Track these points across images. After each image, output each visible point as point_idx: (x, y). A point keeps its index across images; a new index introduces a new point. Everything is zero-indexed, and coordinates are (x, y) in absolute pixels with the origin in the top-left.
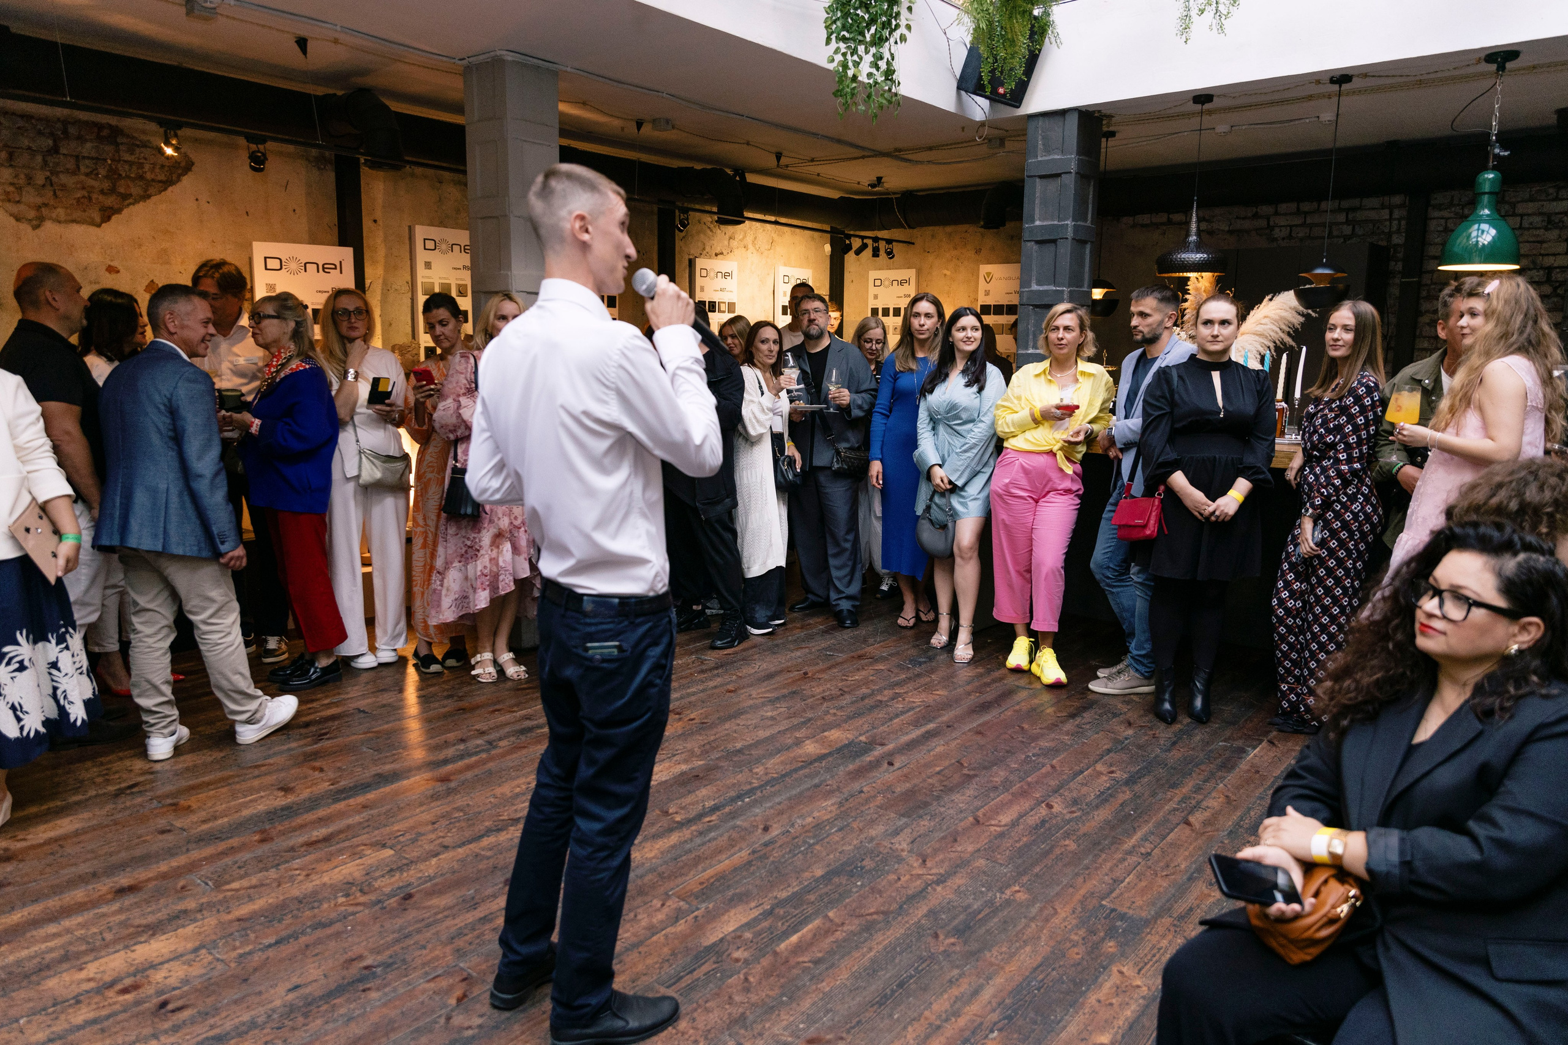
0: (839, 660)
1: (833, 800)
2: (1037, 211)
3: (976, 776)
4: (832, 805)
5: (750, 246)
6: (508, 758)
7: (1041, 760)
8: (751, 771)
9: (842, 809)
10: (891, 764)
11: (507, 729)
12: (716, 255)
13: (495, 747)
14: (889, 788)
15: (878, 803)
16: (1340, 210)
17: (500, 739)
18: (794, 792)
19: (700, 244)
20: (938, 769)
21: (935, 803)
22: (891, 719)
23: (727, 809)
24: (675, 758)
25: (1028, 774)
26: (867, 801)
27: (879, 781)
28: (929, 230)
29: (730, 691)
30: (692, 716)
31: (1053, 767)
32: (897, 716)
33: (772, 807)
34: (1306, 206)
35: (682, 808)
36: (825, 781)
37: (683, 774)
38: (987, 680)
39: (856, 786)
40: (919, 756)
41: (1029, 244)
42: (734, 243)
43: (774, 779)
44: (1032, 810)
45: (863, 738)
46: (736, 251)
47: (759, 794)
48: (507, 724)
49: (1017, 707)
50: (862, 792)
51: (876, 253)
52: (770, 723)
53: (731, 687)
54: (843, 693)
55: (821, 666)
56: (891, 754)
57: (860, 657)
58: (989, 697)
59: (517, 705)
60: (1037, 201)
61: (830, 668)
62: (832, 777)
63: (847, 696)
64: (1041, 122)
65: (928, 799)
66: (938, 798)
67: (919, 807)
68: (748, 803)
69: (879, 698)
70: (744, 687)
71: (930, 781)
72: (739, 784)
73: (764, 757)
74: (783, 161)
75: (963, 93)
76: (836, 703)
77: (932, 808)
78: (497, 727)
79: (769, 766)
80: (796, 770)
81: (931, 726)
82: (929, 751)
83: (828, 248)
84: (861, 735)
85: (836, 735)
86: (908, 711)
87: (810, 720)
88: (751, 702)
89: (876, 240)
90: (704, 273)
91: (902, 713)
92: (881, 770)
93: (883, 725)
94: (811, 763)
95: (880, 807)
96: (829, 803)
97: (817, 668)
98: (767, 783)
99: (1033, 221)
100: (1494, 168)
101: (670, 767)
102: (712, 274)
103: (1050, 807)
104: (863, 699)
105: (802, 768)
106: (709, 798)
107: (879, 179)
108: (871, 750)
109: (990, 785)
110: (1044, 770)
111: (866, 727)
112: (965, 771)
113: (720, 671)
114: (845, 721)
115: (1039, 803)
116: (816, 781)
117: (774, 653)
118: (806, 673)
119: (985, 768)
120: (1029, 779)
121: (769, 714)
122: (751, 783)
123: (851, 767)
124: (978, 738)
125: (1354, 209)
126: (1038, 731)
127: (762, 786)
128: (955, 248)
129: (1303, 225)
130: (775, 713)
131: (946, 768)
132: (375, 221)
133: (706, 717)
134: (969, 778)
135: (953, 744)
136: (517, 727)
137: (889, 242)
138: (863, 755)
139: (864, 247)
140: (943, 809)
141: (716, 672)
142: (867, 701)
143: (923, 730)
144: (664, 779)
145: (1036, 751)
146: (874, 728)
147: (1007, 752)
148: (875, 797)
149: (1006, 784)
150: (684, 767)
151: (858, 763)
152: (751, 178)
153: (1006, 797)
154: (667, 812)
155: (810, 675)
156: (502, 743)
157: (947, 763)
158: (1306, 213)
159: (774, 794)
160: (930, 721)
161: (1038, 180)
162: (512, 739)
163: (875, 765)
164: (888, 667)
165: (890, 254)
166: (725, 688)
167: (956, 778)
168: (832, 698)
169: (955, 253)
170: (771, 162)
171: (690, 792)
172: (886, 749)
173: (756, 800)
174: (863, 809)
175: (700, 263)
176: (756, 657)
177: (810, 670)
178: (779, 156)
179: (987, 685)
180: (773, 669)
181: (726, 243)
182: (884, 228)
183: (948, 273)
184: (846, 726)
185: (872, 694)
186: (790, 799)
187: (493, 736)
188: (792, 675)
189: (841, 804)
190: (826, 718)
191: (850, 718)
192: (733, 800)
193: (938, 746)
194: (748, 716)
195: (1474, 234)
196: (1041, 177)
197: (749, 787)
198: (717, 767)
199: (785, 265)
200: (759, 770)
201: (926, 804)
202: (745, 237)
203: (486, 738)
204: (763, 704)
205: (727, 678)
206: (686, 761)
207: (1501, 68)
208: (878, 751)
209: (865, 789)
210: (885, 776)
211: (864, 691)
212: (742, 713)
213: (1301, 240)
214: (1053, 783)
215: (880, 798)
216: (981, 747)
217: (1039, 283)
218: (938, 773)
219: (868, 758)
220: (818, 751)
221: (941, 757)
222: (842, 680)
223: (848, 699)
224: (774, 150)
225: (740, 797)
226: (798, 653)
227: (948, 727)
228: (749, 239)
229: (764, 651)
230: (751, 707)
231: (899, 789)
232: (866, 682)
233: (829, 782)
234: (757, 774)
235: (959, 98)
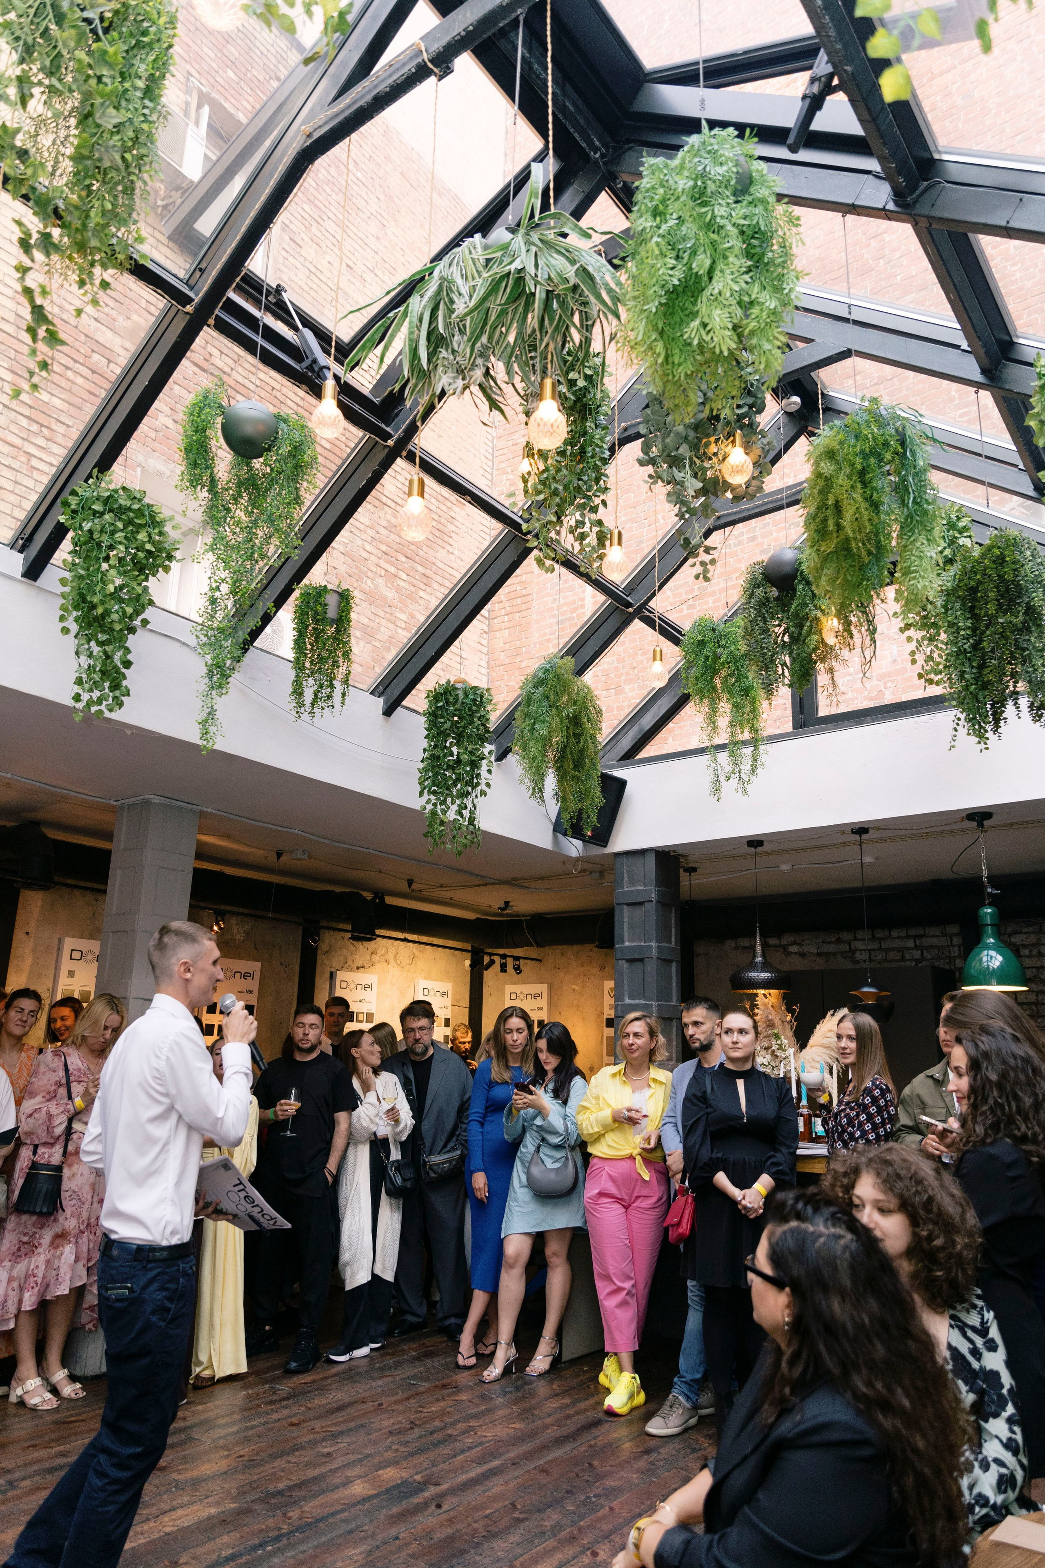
0: (421, 1389)
1: (364, 1547)
2: (626, 934)
3: (526, 1519)
4: (361, 1553)
5: (392, 961)
6: (26, 1499)
7: (601, 1501)
8: (284, 1514)
9: (369, 1559)
10: (439, 1506)
11: (35, 1468)
12: (358, 968)
13: (16, 1487)
14: (428, 1533)
15: (410, 1552)
16: (908, 937)
17: (24, 1478)
18: (323, 1539)
19: (342, 958)
20: (488, 1512)
21: (473, 1551)
22: (455, 1456)
23: (244, 1559)
24: (207, 1501)
25: (581, 1517)
26: (400, 1549)
27: (420, 1527)
28: (558, 949)
29: (293, 1425)
30: (242, 1453)
31: (611, 1509)
32: (463, 1451)
33: (293, 1557)
34: (879, 934)
35: (193, 1558)
36: (361, 1526)
37: (210, 1518)
38: (570, 1412)
39: (393, 1532)
40: (472, 1497)
41: (621, 962)
42: (376, 958)
43: (309, 1524)
44: (574, 1558)
45: (418, 1478)
46: (377, 965)
47: (285, 1541)
48: (39, 1461)
49: (593, 1442)
50: (397, 1538)
51: (503, 968)
52: (324, 1460)
53: (295, 1420)
54: (413, 1425)
55: (400, 1396)
56: (443, 1495)
57: (444, 1386)
58: (565, 1431)
59: (57, 1440)
60: (626, 925)
61: (408, 1399)
62: (371, 1521)
63: (416, 1430)
64: (625, 859)
65: (466, 1547)
66: (478, 1545)
67: (454, 1556)
68: (269, 1552)
69: (450, 1432)
70: (310, 1420)
71: (475, 1525)
72: (268, 1530)
73: (305, 1499)
74: (414, 886)
75: (559, 835)
76: (402, 1438)
77: (467, 1556)
78: (26, 1465)
79: (306, 1509)
80: (333, 1514)
81: (496, 1463)
82: (484, 1491)
83: (468, 963)
84: (417, 1474)
85: (391, 1475)
86: (476, 1447)
87: (367, 1456)
88: (311, 1437)
89: (503, 956)
90: (344, 985)
91: (470, 1448)
92: (426, 1513)
93: (444, 1462)
94: (354, 1505)
95: (412, 1556)
96: (358, 1551)
97: (395, 1398)
98: (298, 1529)
99: (623, 942)
100: (991, 905)
101: (198, 1510)
102: (352, 986)
103: (595, 1554)
104: (432, 1433)
105: (342, 1511)
106: (228, 1546)
107: (507, 903)
108: (423, 1491)
109: (537, 1531)
110: (600, 1513)
111: (425, 1465)
112: (516, 1515)
113: (290, 1401)
114: (405, 1458)
115: (583, 1551)
116: (353, 1526)
117: (355, 1382)
118: (380, 1405)
119: (539, 1511)
120: (582, 1523)
121: (327, 1450)
122: (281, 1529)
123: (395, 1510)
124: (543, 1479)
125: (920, 937)
126: (608, 1468)
127: (291, 1532)
128: (582, 966)
129: (880, 949)
130: (333, 1449)
131: (496, 1511)
132: (27, 933)
133: (257, 1454)
134: (519, 1521)
135: (512, 1484)
136: (47, 1465)
137: (517, 958)
138: (412, 1496)
139: (492, 962)
140: (478, 1558)
141: (285, 1403)
142: (435, 1435)
143: (485, 1467)
144: (186, 1524)
145: (599, 1491)
146: (433, 1465)
147: (568, 1492)
148: (410, 1544)
149: (557, 1528)
150: (213, 1511)
151: (404, 1505)
152: (390, 900)
153: (551, 1543)
154: (176, 1563)
155: (385, 1406)
156: (24, 1484)
157: (499, 1505)
158: (880, 939)
159: (301, 1542)
160: (496, 1458)
161: (625, 907)
162: (37, 1478)
163: (425, 1505)
164: (470, 1397)
165: (518, 969)
166: (289, 1420)
167: (505, 1522)
168: (400, 1432)
169: (581, 969)
170: (404, 886)
171: (210, 1539)
172: (439, 1489)
173: (279, 1549)
174: (392, 1558)
175: (340, 976)
176: (334, 1386)
177: (386, 1400)
178: (410, 882)
179: (568, 1417)
180: (347, 1400)
181: (368, 957)
182: (516, 946)
183: (577, 988)
184: (404, 1464)
185: (444, 1428)
186: (316, 1547)
187: (15, 1476)
188: (365, 1406)
189: (370, 1553)
190: (386, 1454)
191: (411, 1454)
192: (254, 1548)
193: (496, 1486)
194: (303, 1452)
195: (985, 959)
196: (628, 904)
197: (276, 1533)
198: (249, 1511)
199: (426, 978)
200: (294, 1514)
201: (463, 1552)
202: (387, 952)
203: (8, 1477)
204: (324, 1439)
205: (295, 1410)
206: (218, 1503)
207: (980, 825)
208: (432, 1491)
209: (401, 1536)
210: (429, 1519)
211: (437, 1424)
212: (297, 1450)
213: (880, 962)
214: (606, 1527)
215: (415, 1545)
216: (541, 1487)
217: (631, 998)
218: (486, 1517)
219: (416, 1500)
220: (365, 1492)
221: (495, 1498)
222: (417, 1412)
223: (417, 1432)
224: (407, 877)
225: (262, 1545)
226: (380, 1383)
227: (513, 1464)
228: (391, 955)
229: (345, 1379)
230: (308, 1442)
231: (438, 1536)
232: (442, 1414)
233: (366, 1528)
234: (290, 1518)
235: (555, 839)
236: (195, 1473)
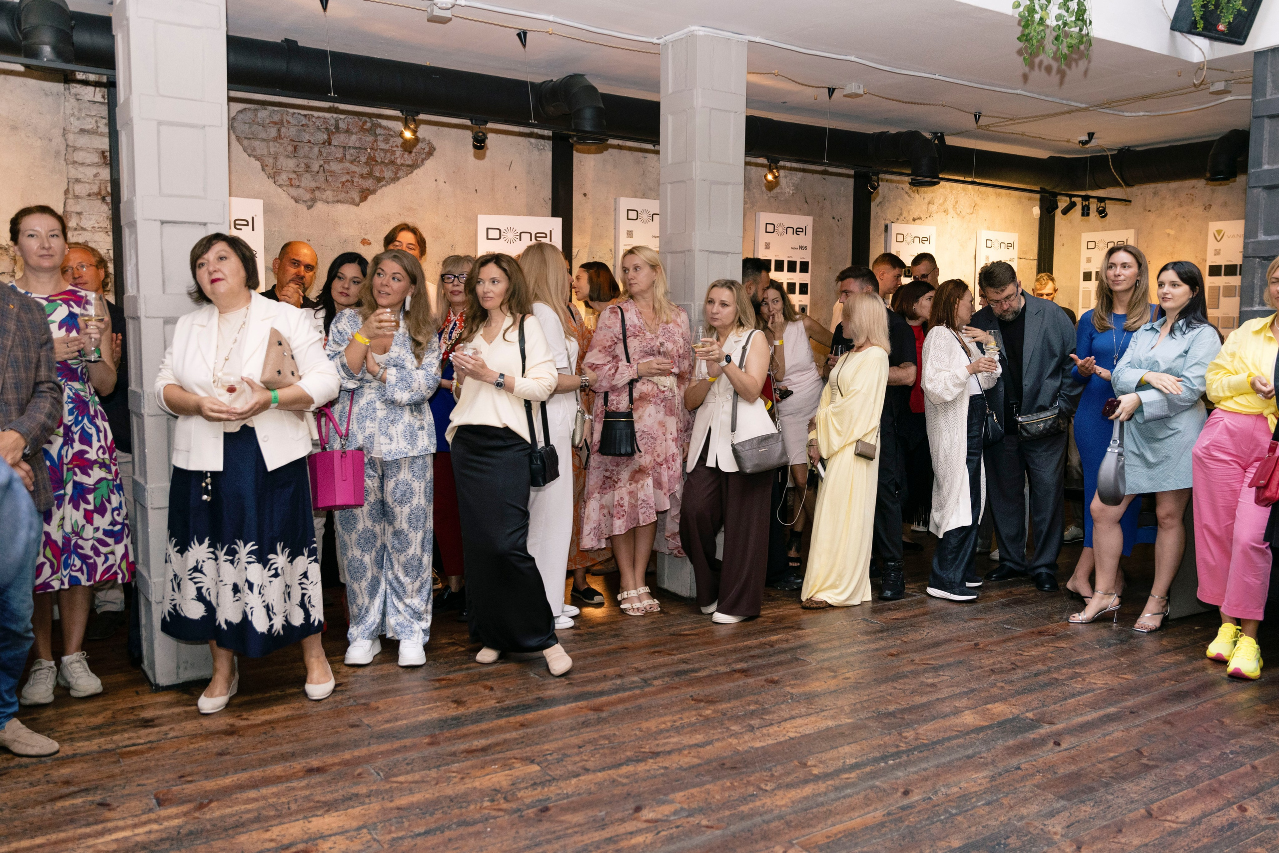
0: (1016, 634)
1: (986, 773)
2: (1265, 154)
3: (1156, 767)
4: (984, 778)
5: (951, 211)
6: (659, 696)
7: (1240, 758)
8: (900, 734)
9: (994, 783)
10: (1057, 744)
11: (664, 670)
12: (914, 220)
13: (650, 685)
14: (1051, 768)
15: (1035, 782)
17: (656, 678)
18: (943, 760)
19: (897, 209)
20: (1112, 755)
21: (1102, 790)
22: (1065, 699)
23: (868, 769)
24: (823, 714)
25: (1220, 771)
26: (1023, 778)
27: (1041, 760)
28: (1150, 188)
29: (892, 655)
30: (848, 675)
31: (1254, 767)
32: (1073, 696)
33: (916, 773)
35: (821, 762)
36: (980, 753)
37: (828, 729)
38: (1189, 668)
39: (1014, 762)
40: (1093, 739)
41: (1255, 191)
42: (933, 208)
43: (925, 745)
44: (1219, 810)
45: (1030, 715)
46: (935, 216)
47: (905, 758)
48: (665, 665)
49: (1220, 700)
50: (1019, 768)
51: (1086, 212)
52: (929, 689)
53: (893, 651)
54: (1015, 667)
55: (996, 638)
56: (1060, 734)
57: (1040, 633)
58: (1184, 686)
59: (677, 649)
60: (1266, 144)
61: (1004, 641)
62: (988, 750)
63: (1019, 671)
65: (1095, 785)
66: (1107, 785)
67: (1083, 792)
68: (891, 766)
69: (1055, 675)
70: (907, 652)
71: (1100, 766)
72: (886, 746)
73: (917, 722)
74: (983, 121)
75: (1177, 34)
76: (1006, 677)
77: (1098, 794)
78: (654, 667)
79: (920, 731)
80: (949, 739)
81: (1112, 710)
82: (1104, 735)
83: (1036, 211)
84: (1027, 711)
85: (1000, 709)
86: (1086, 692)
87: (973, 690)
88: (912, 667)
89: (1086, 198)
90: (900, 238)
91: (1080, 693)
92: (1045, 749)
93: (1055, 703)
94: (967, 733)
95: (1038, 786)
96: (981, 775)
97: (991, 640)
98: (915, 749)
99: (1260, 164)
101: (816, 721)
102: (909, 239)
103: (1243, 809)
104: (1036, 675)
105: (956, 737)
106: (851, 755)
107: (1091, 135)
108: (1037, 728)
109: (1172, 779)
110: (1242, 770)
111: (1035, 704)
112: (1145, 761)
113: (885, 634)
114: (1013, 696)
115: (1230, 804)
116: (970, 752)
117: (946, 622)
118: (977, 645)
119: (1169, 760)
120: (1222, 777)
121: (930, 681)
122: (898, 746)
123: (1011, 742)
124: (1167, 729)
126: (1242, 727)
127: (910, 750)
128: (1181, 206)
130: (936, 680)
131: (1122, 755)
132: (585, 195)
133: (862, 678)
134: (1147, 768)
135: (1134, 732)
136: (674, 669)
137: (1101, 200)
138: (1026, 731)
139: (1072, 205)
140: (1110, 797)
141: (880, 635)
142: (1041, 678)
143: (1101, 713)
144: (807, 732)
145: (1236, 748)
146: (1044, 706)
147: (1199, 746)
148: (1033, 775)
149: (1192, 780)
150: (831, 723)
151: (1020, 738)
152: (950, 141)
153: (1188, 793)
154: (805, 764)
155: (981, 646)
156: (656, 682)
157: (1123, 750)
159: (921, 760)
160: (1111, 705)
161: (1266, 120)
162: (667, 679)
163: (1041, 742)
164: (1072, 645)
165: (1102, 213)
166: (888, 652)
167: (1132, 767)
168: (1002, 671)
169: (1179, 210)
170: (969, 122)
171: (832, 748)
172: (1054, 728)
173: (900, 763)
174: (1018, 786)
175: (895, 228)
176: (926, 624)
177: (982, 641)
178: (977, 117)
179: (1186, 673)
180: (942, 637)
181: (925, 207)
182: (1099, 187)
183: (1172, 232)
184: (1013, 701)
185: (1049, 671)
186: (938, 766)
187: (649, 675)
188: (961, 645)
189: (993, 779)
190: (992, 690)
191: (1018, 693)
192: (876, 760)
193: (1116, 731)
194: (907, 680)
196: (1271, 117)
197: (895, 750)
198: (865, 727)
199: (989, 229)
200: (910, 734)
201: (1092, 790)
202: (945, 201)
203: (642, 676)
204: (925, 671)
205: (891, 642)
206: (833, 717)
208: (1046, 729)
209: (1023, 766)
210: (1048, 755)
211: (1040, 667)
212: (901, 678)
214: (1255, 784)
215: (1039, 777)
216: (1168, 738)
217: (1267, 233)
218: (1111, 759)
219: (1031, 735)
220: (977, 723)
221: (1117, 743)
222: (1016, 654)
223: (1020, 673)
224: (974, 111)
225: (884, 758)
226: (972, 624)
227: (1132, 712)
228: (949, 204)
229: (935, 618)
230: (911, 672)
231: (1061, 771)
232: (1043, 659)
233: (984, 755)
234: (906, 738)
235: (1173, 39)
236: (807, 689)
